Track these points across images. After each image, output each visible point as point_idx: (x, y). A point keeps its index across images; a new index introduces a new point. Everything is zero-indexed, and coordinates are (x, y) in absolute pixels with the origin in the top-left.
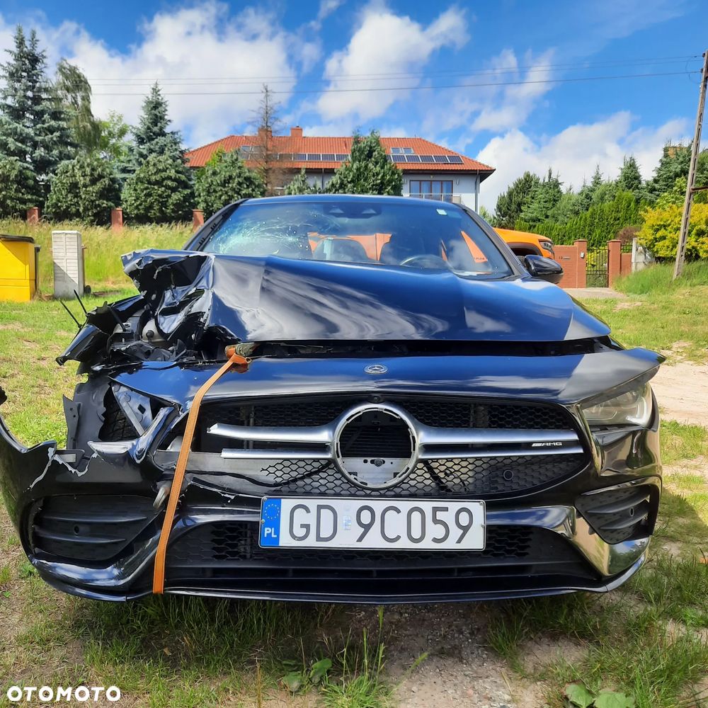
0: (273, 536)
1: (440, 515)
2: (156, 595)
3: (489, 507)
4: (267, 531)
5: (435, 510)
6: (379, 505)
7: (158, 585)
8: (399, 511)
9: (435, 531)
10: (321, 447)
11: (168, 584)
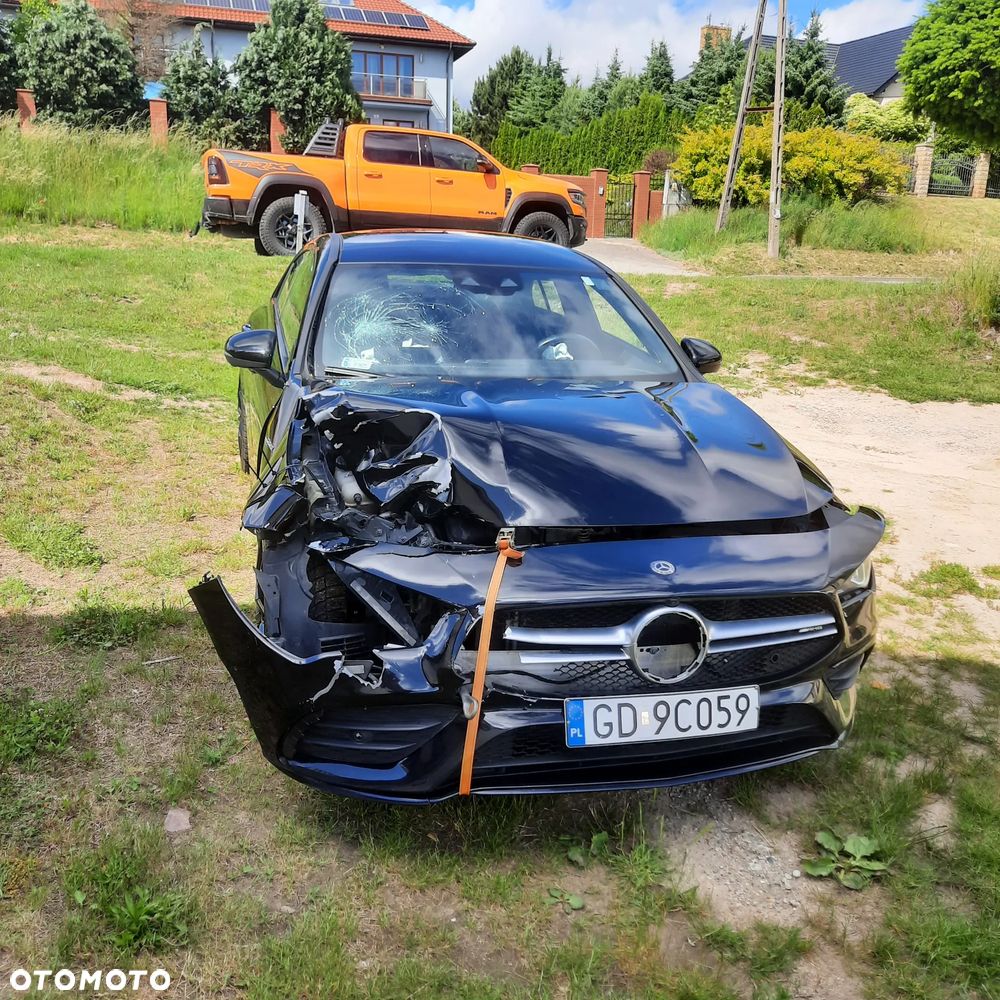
0: (580, 736)
1: (724, 703)
2: (465, 796)
3: (763, 690)
4: (573, 731)
5: (720, 698)
6: (672, 699)
7: (465, 787)
8: (689, 703)
9: (719, 717)
10: (616, 649)
11: (475, 784)
